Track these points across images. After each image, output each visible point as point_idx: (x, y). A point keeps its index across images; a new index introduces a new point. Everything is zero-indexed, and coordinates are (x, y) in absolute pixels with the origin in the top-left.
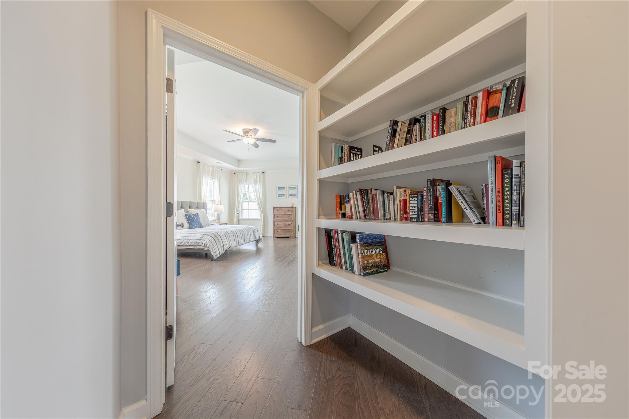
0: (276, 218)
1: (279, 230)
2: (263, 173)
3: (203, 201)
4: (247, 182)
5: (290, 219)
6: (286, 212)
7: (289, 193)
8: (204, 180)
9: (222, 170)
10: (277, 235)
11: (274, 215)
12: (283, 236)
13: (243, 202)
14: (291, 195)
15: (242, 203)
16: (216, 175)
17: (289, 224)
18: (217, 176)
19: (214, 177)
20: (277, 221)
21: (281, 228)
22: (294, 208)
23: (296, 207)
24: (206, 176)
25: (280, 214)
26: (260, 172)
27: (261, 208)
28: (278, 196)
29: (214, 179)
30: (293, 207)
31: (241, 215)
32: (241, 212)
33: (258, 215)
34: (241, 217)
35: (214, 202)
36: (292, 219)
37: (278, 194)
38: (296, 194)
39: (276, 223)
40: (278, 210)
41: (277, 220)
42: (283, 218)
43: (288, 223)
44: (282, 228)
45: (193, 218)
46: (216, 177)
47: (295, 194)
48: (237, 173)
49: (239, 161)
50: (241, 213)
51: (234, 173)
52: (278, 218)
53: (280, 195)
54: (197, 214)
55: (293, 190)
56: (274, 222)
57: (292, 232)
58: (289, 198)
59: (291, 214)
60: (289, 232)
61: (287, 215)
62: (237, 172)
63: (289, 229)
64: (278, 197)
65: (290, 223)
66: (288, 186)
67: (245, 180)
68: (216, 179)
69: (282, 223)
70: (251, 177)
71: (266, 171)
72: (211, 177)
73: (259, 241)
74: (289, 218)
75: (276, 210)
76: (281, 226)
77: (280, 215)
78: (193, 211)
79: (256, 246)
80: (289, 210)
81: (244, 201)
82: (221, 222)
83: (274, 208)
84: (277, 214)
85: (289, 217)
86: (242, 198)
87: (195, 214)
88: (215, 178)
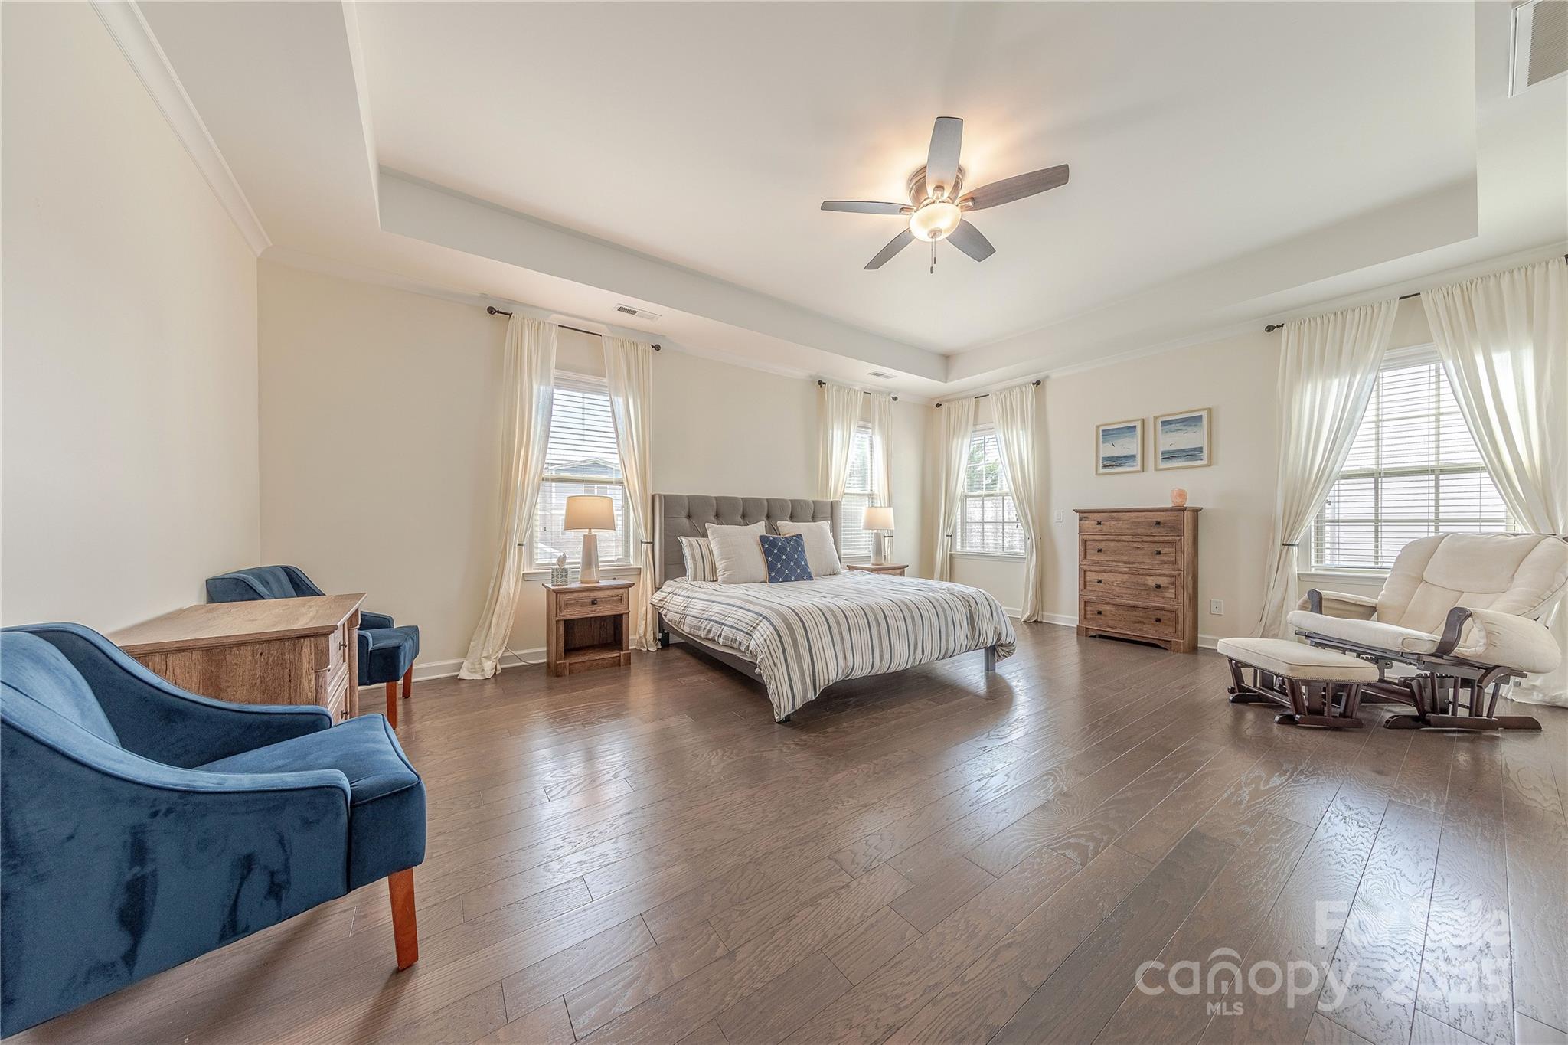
0: (1093, 556)
1: (1108, 607)
2: (1038, 383)
3: (834, 497)
4: (978, 427)
5: (1164, 562)
6: (1141, 531)
7: (1162, 449)
8: (837, 435)
9: (895, 399)
10: (1095, 627)
11: (1084, 543)
12: (1122, 631)
13: (966, 497)
14: (1170, 456)
15: (962, 500)
16: (877, 417)
17: (1158, 587)
18: (880, 420)
19: (870, 425)
20: (1093, 568)
21: (1118, 601)
22: (1188, 515)
23: (1196, 511)
24: (843, 421)
25: (1107, 540)
26: (1025, 385)
27: (1029, 517)
28: (1104, 466)
29: (870, 431)
30: (1183, 510)
31: (959, 540)
32: (959, 530)
33: (1017, 541)
34: (959, 548)
35: (872, 498)
36: (1175, 562)
37: (1102, 455)
38: (1201, 449)
39: (1091, 576)
40: (1099, 523)
41: (1096, 562)
42: (1125, 559)
43: (1151, 582)
44: (1123, 602)
45: (782, 550)
46: (877, 423)
47: (1194, 450)
48: (947, 404)
49: (947, 360)
50: (959, 534)
51: (938, 406)
52: (1102, 557)
53: (1111, 462)
54: (799, 536)
55: (1181, 434)
56: (1084, 574)
57: (1177, 622)
58: (1156, 469)
59: (1173, 543)
60: (1159, 620)
61: (1146, 545)
62: (947, 401)
63: (1162, 609)
64: (1101, 471)
65: (1163, 581)
66: (1156, 418)
67: (971, 422)
68: (877, 427)
69: (1119, 578)
70: (993, 407)
71: (1047, 377)
72: (861, 423)
73: (1001, 652)
74: (1158, 557)
75: (1090, 525)
76: (1117, 589)
77: (1112, 544)
78: (787, 528)
79: (987, 669)
80: (1158, 523)
81: (970, 493)
82: (891, 560)
83: (1084, 515)
84: (1094, 540)
85: (1159, 553)
86: (961, 484)
87: (792, 537)
88: (874, 424)
